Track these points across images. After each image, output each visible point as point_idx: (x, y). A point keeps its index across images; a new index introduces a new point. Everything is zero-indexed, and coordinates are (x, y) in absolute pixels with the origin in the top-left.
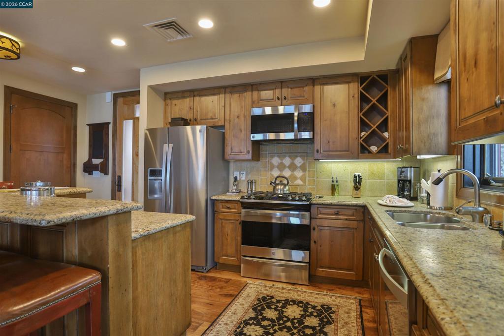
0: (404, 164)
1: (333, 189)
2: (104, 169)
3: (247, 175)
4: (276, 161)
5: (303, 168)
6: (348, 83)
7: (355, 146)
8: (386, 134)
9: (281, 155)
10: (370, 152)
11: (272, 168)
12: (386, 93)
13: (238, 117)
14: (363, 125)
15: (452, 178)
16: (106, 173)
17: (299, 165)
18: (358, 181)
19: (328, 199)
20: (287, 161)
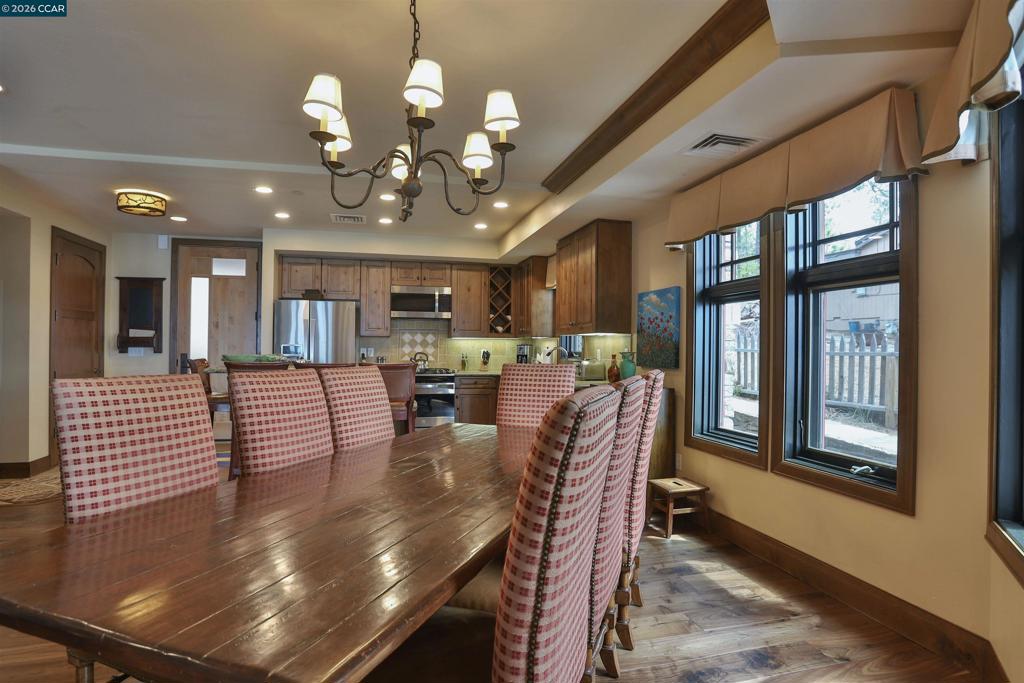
0: (523, 342)
1: (464, 364)
2: (154, 344)
3: (376, 351)
4: (407, 337)
5: (435, 345)
6: (480, 271)
7: (486, 327)
8: (509, 317)
9: (413, 332)
10: (497, 332)
11: (403, 344)
12: (509, 284)
13: (376, 292)
14: (493, 309)
15: (555, 353)
16: (158, 350)
17: (430, 341)
18: (486, 356)
19: (461, 373)
20: (419, 338)
